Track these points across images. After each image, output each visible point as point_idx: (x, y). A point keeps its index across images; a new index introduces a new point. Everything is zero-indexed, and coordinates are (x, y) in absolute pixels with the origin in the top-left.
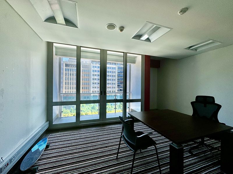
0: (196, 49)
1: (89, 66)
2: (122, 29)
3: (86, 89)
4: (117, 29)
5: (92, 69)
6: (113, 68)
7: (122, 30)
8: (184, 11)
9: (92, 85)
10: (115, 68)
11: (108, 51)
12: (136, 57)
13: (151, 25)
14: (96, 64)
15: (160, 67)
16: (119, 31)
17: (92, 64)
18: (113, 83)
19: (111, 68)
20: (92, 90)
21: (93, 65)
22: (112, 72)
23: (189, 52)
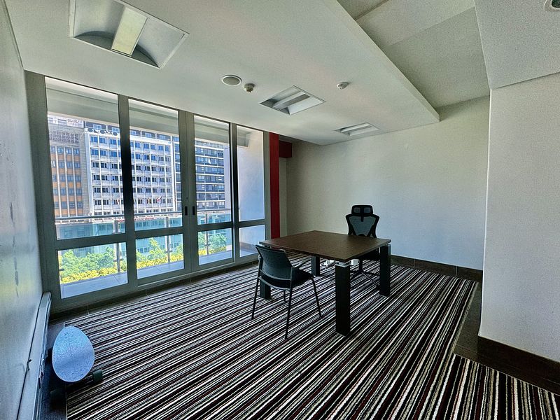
0: (349, 133)
1: (77, 135)
2: (250, 87)
3: (72, 207)
4: (242, 86)
5: (91, 146)
6: (161, 148)
7: (250, 90)
8: (344, 85)
9: (93, 197)
10: (167, 149)
11: (195, 116)
12: (249, 133)
13: (297, 90)
14: (102, 132)
15: (291, 156)
16: (245, 90)
17: (86, 129)
18: (164, 190)
19: (157, 148)
20: (93, 210)
21: (93, 133)
22: (157, 159)
23: (340, 135)
